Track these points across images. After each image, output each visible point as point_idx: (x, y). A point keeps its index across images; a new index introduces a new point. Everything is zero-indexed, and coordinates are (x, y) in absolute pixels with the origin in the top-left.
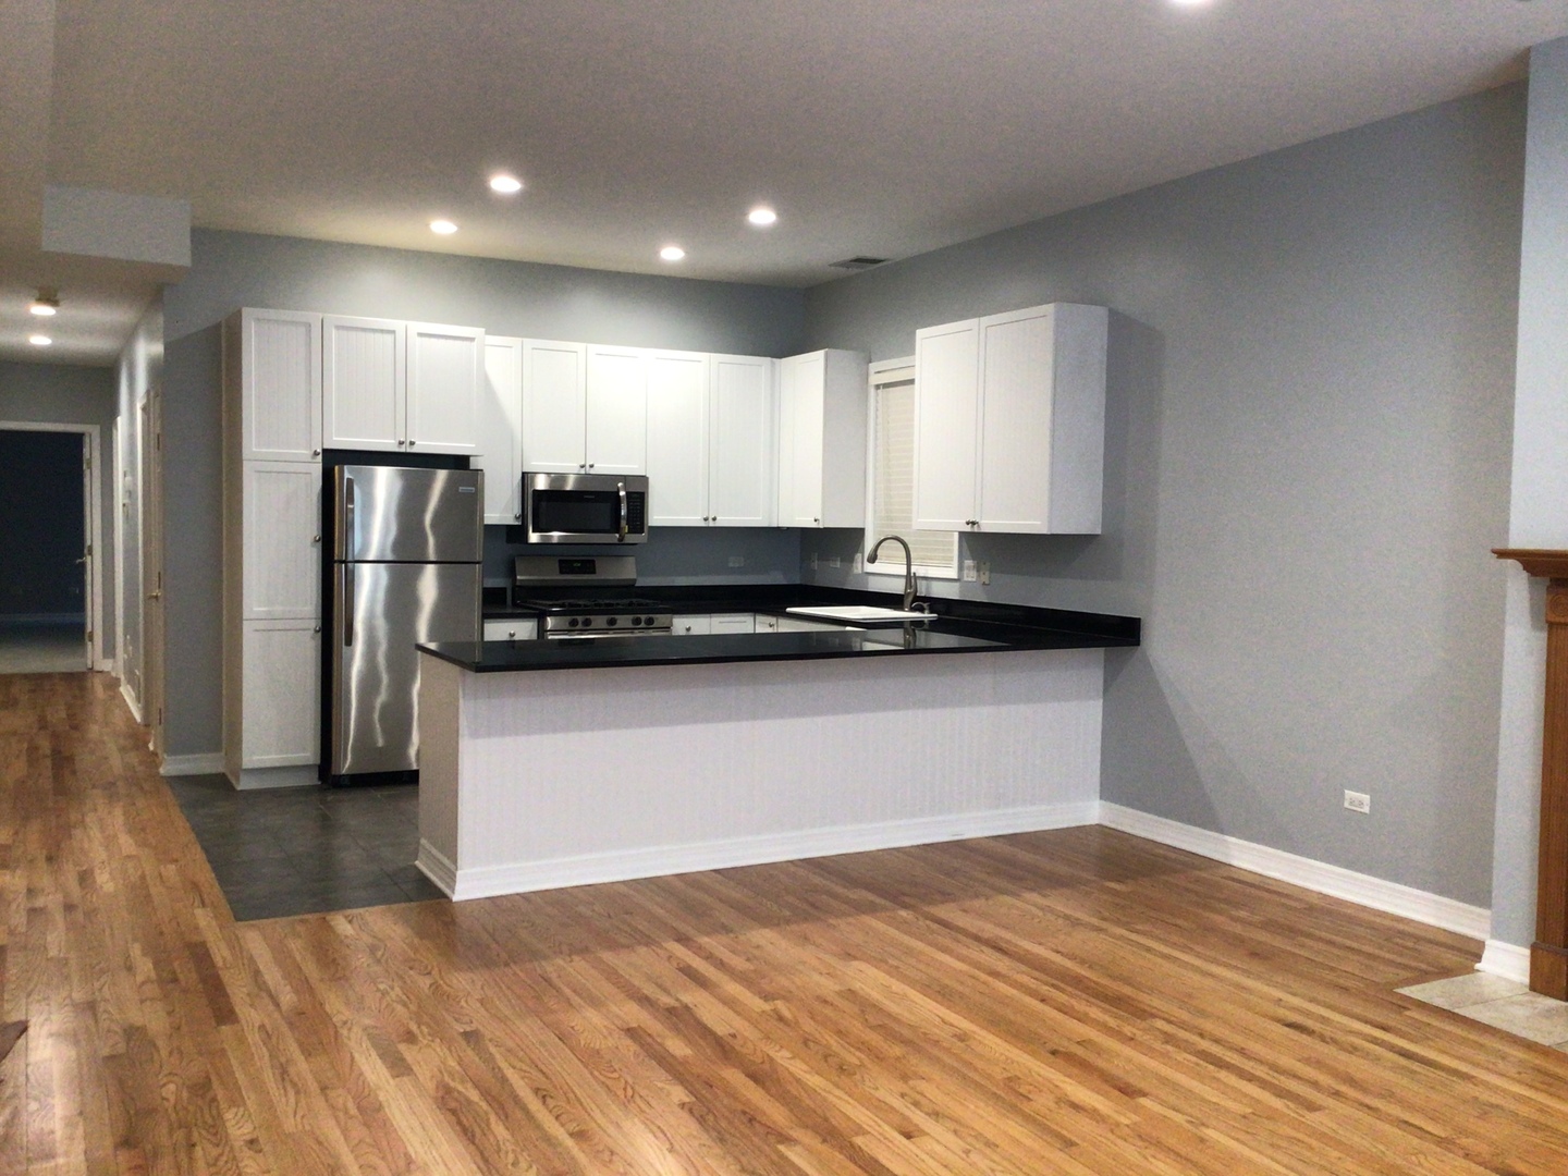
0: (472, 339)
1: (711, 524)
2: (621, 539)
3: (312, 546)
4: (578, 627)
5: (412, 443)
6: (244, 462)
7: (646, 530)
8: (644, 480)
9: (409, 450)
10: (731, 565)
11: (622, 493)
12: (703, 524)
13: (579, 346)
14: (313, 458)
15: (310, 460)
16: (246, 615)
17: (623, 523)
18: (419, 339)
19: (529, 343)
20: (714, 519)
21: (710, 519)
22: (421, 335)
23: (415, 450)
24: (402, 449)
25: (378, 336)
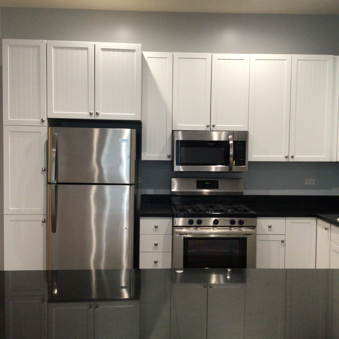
0: (133, 51)
1: (291, 160)
2: (230, 169)
3: (42, 174)
4: (193, 225)
5: (97, 114)
6: (4, 127)
7: (247, 163)
8: (246, 134)
9: (96, 118)
10: (306, 184)
11: (231, 142)
12: (285, 160)
13: (208, 55)
14: (41, 124)
15: (40, 125)
16: (5, 212)
17: (231, 159)
18: (101, 52)
19: (177, 55)
20: (292, 157)
21: (290, 157)
22: (103, 50)
23: (100, 118)
24: (93, 118)
25: (80, 52)
